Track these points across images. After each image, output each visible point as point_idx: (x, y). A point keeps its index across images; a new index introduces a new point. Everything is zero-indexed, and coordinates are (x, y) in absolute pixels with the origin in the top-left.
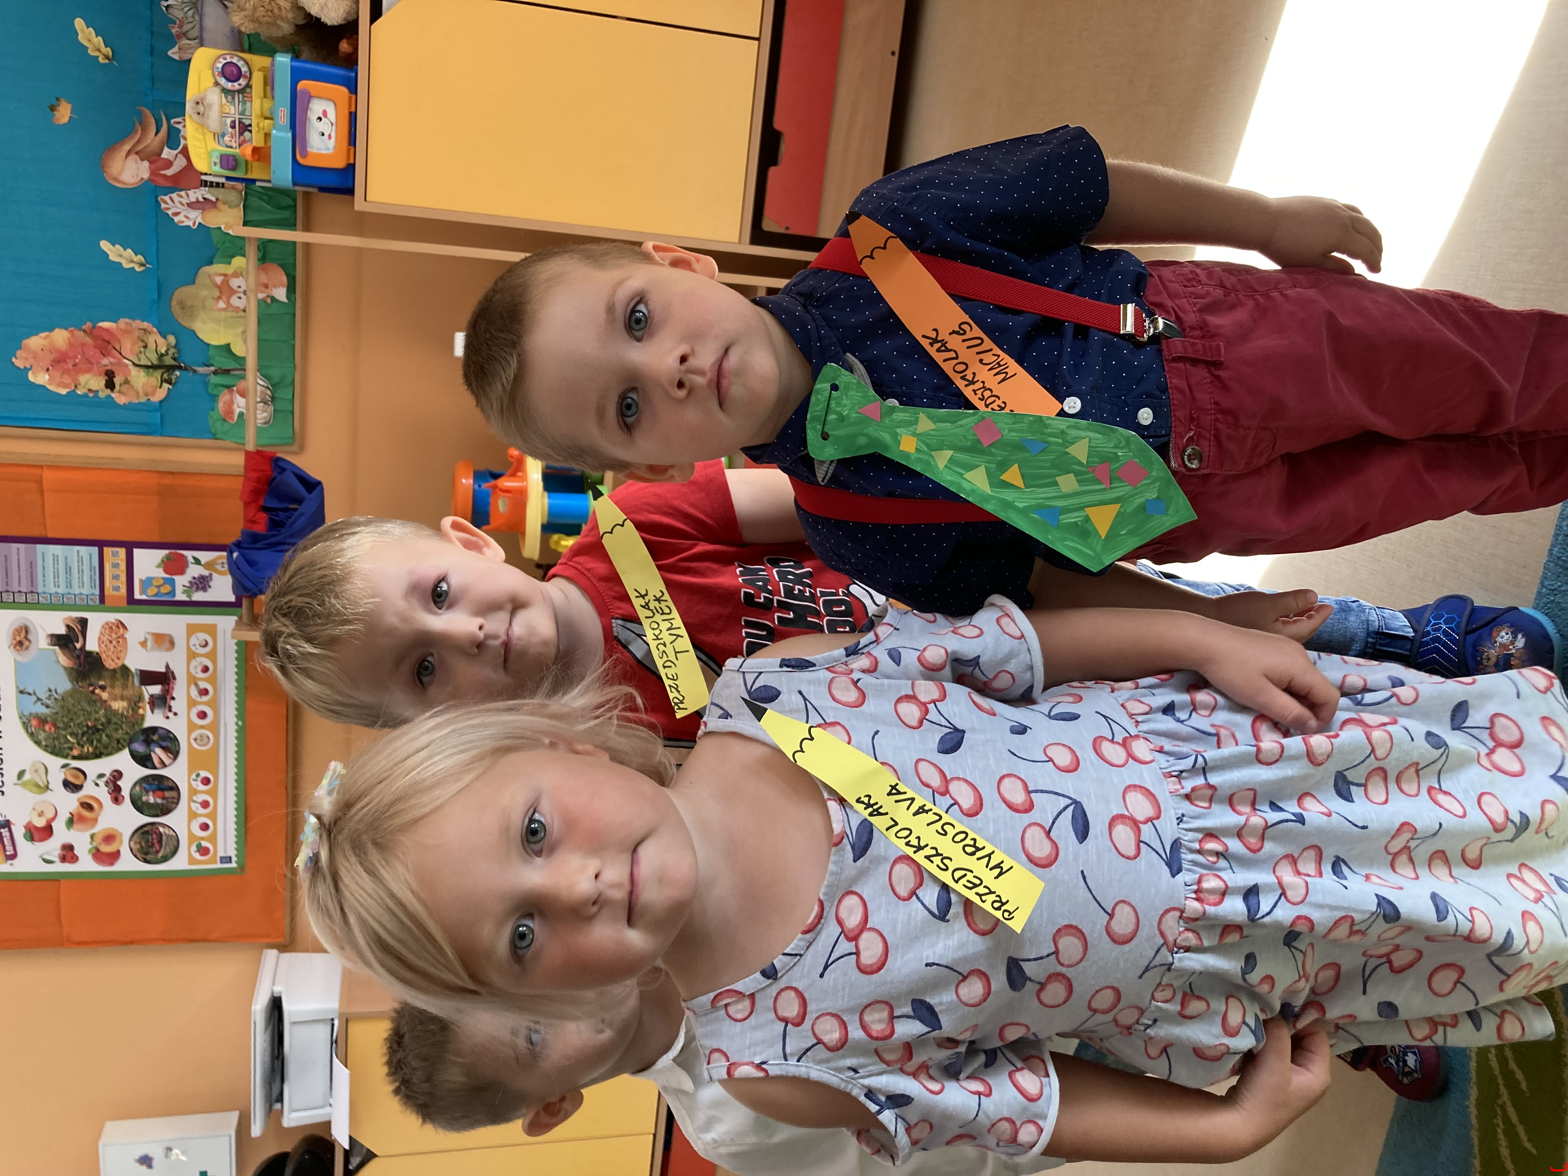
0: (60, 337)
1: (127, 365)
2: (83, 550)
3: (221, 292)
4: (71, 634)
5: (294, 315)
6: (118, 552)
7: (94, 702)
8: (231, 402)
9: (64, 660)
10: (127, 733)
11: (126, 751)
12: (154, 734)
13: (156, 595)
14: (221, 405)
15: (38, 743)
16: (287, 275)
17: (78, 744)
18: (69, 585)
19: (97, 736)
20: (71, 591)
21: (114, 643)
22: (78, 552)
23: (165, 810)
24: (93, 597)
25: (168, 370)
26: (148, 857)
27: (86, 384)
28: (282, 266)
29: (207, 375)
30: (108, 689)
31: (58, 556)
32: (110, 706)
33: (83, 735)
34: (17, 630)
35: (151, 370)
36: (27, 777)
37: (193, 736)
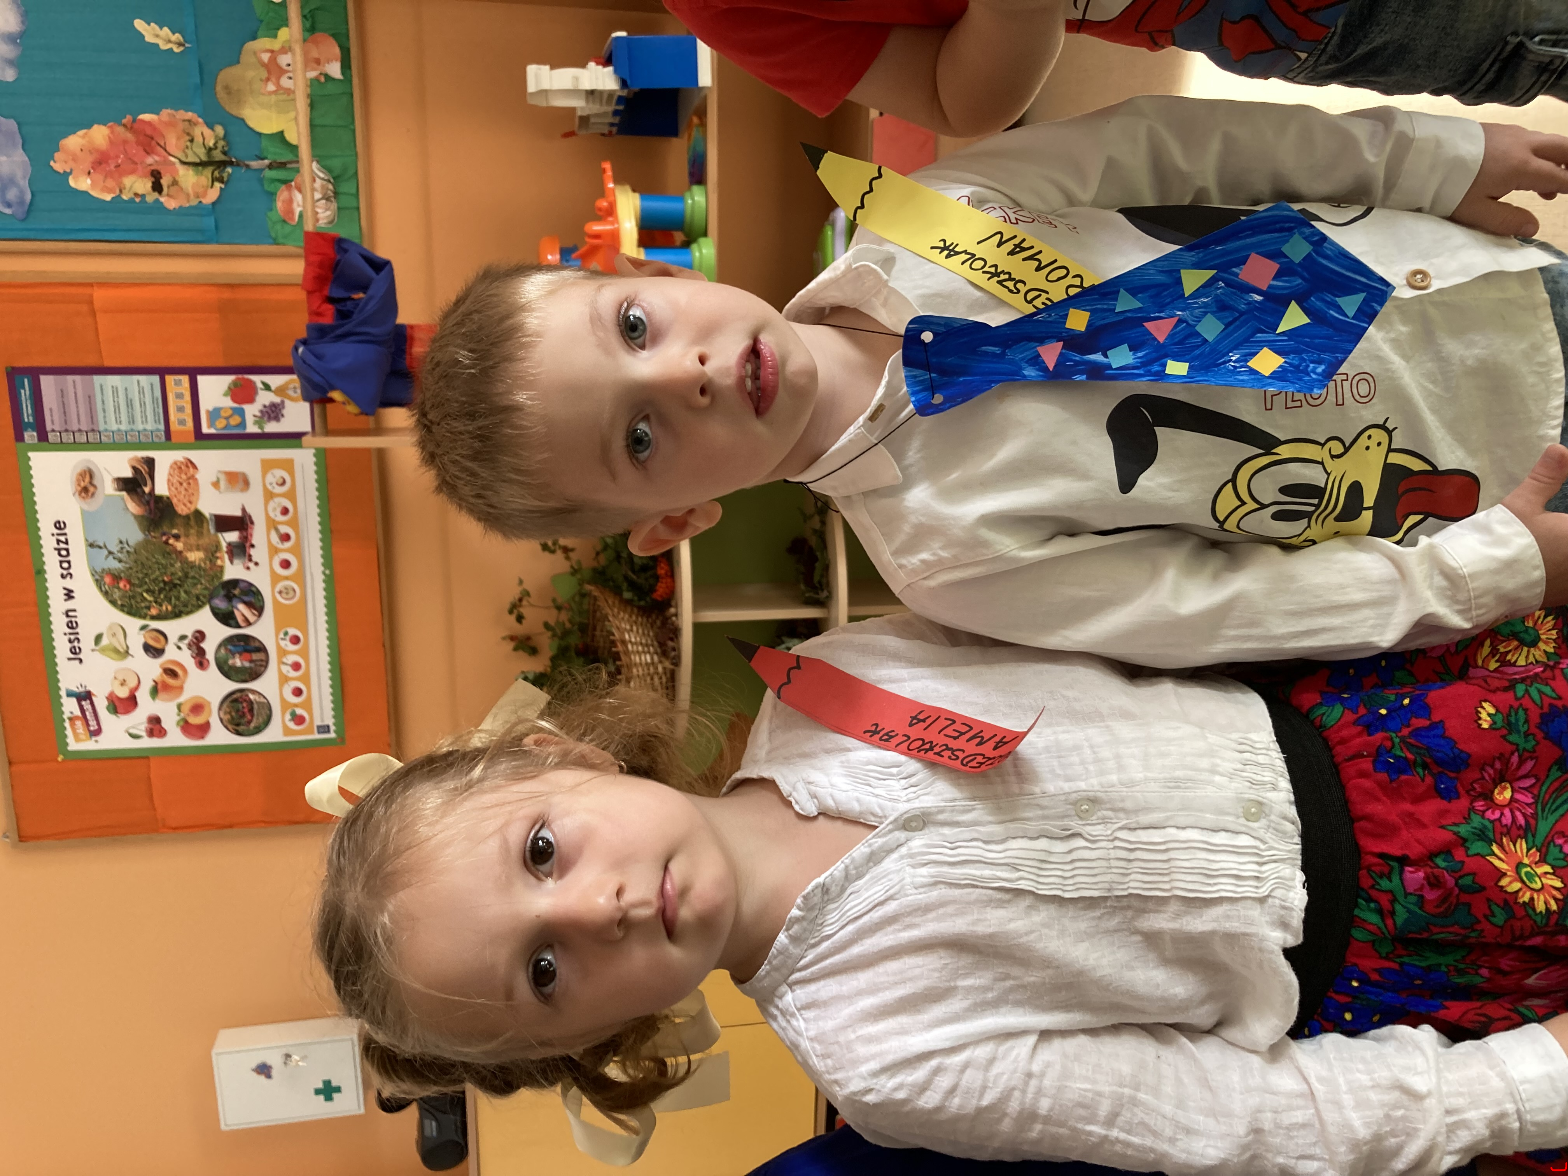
0: (99, 134)
1: (174, 164)
2: (144, 379)
3: (269, 72)
4: (139, 477)
5: (352, 95)
6: (180, 380)
7: (169, 554)
8: (290, 201)
9: (133, 507)
10: (206, 588)
11: (207, 610)
12: (235, 588)
13: (225, 428)
14: (279, 205)
15: (113, 602)
16: (341, 47)
17: (156, 602)
18: (132, 420)
19: (174, 592)
20: (134, 427)
21: (185, 484)
22: (138, 382)
23: (254, 674)
24: (159, 434)
25: (219, 167)
26: (241, 728)
27: (131, 187)
28: (335, 36)
29: (261, 170)
30: (182, 539)
31: (117, 388)
32: (186, 558)
33: (160, 591)
34: (81, 475)
35: (200, 168)
36: (105, 641)
37: (277, 589)
